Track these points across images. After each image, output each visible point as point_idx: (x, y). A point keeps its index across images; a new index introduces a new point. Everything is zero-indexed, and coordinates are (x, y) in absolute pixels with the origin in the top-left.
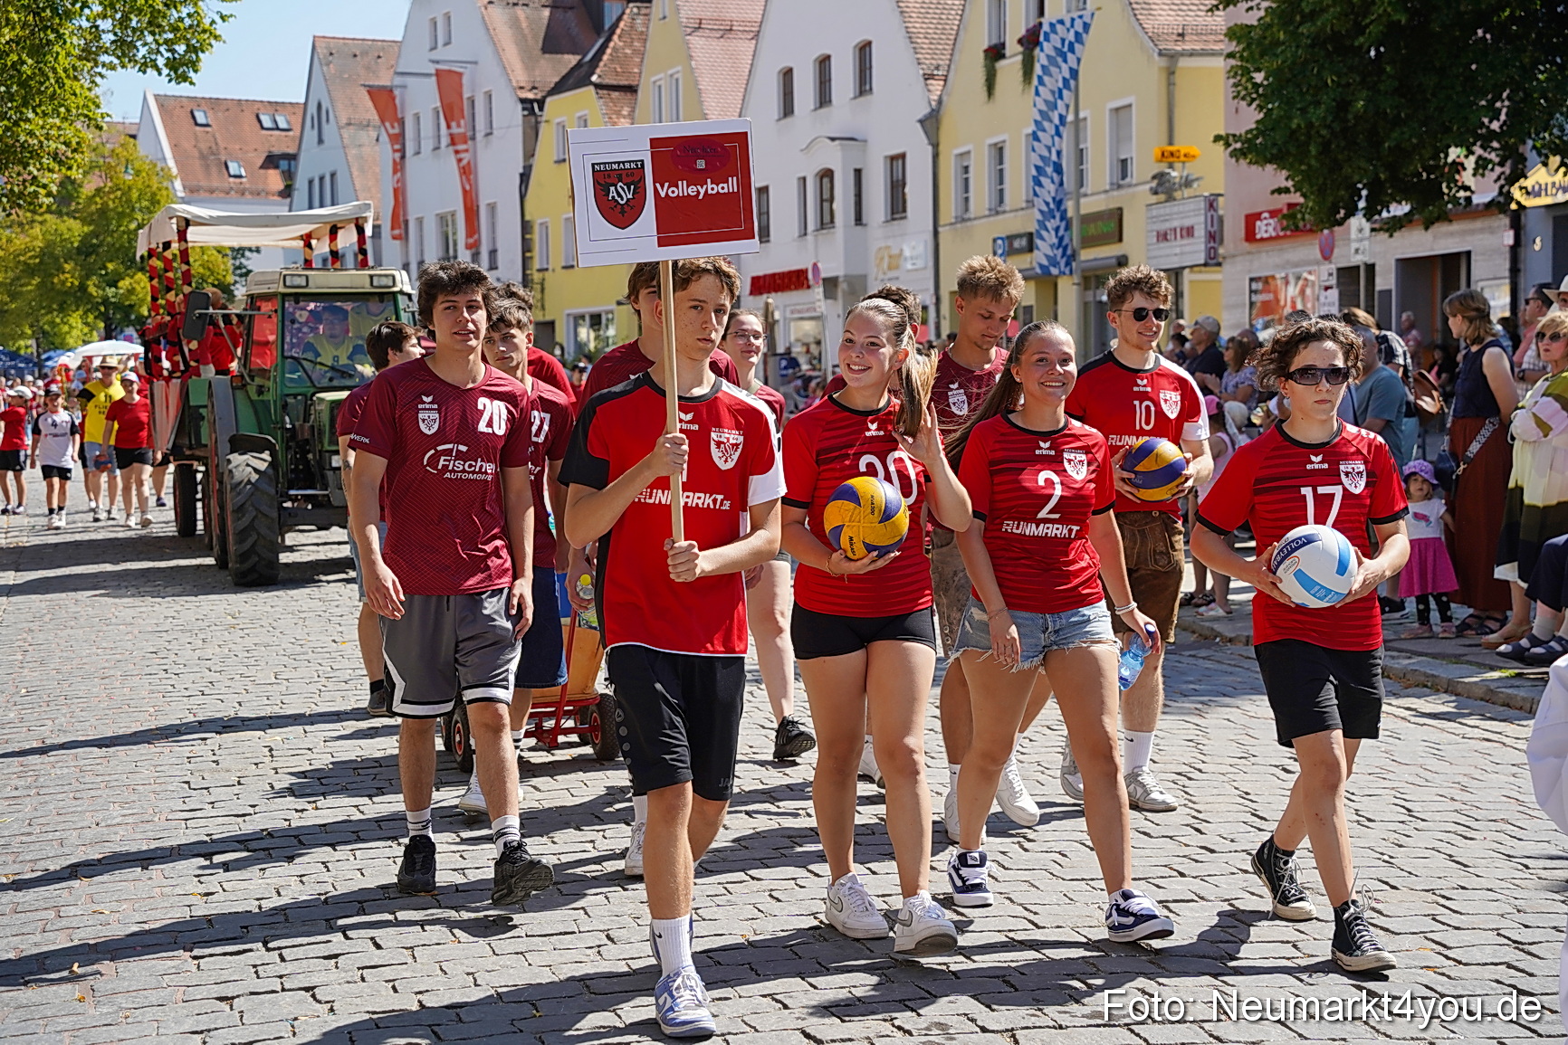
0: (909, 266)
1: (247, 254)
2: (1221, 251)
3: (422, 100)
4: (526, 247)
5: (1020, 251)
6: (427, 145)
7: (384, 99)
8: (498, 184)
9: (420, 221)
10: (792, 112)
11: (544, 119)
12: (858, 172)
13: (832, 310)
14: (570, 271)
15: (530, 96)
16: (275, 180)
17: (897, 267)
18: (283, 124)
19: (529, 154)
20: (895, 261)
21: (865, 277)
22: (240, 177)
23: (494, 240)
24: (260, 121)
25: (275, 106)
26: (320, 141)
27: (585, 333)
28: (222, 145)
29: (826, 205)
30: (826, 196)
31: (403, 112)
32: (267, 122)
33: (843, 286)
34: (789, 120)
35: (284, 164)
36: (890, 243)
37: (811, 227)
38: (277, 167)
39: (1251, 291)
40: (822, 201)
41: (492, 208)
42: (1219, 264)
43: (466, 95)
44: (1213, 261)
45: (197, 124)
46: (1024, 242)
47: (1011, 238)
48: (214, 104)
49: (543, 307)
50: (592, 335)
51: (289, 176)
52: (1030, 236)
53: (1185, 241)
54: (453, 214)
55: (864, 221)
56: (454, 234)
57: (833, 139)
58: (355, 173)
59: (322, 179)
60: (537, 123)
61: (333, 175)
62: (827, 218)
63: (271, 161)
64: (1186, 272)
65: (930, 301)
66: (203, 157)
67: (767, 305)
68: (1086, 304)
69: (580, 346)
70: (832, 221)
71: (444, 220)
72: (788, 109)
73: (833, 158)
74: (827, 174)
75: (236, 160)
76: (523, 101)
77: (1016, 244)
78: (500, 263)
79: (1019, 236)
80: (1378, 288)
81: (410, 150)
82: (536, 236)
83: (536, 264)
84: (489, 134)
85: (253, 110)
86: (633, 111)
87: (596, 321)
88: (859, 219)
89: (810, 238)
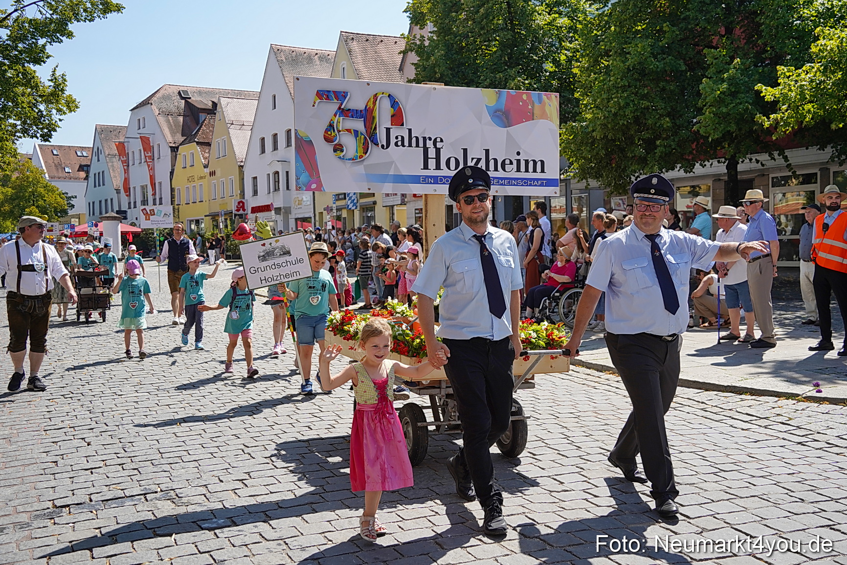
0: (304, 203)
1: (72, 199)
2: (406, 200)
3: (135, 147)
4: (173, 197)
5: (341, 199)
6: (137, 162)
7: (121, 147)
8: (162, 175)
9: (134, 188)
10: (265, 152)
11: (178, 153)
12: (287, 172)
13: (280, 218)
14: (188, 205)
15: (174, 145)
16: (83, 174)
17: (301, 204)
18: (85, 154)
19: (173, 165)
20: (300, 202)
21: (290, 207)
22: (69, 173)
23: (161, 194)
24: (76, 153)
25: (83, 148)
26: (98, 160)
27: (193, 227)
28: (63, 162)
29: (277, 183)
30: (277, 180)
31: (128, 150)
32: (79, 154)
33: (283, 210)
34: (263, 154)
35: (85, 168)
36: (298, 196)
37: (271, 191)
38: (83, 170)
39: (415, 213)
40: (275, 182)
41: (160, 183)
42: (405, 204)
43: (151, 145)
44: (403, 203)
45: (54, 155)
46: (343, 196)
47: (338, 195)
48: (60, 147)
49: (179, 218)
50: (196, 227)
51: (87, 172)
52: (345, 194)
53: (395, 197)
54: (146, 186)
55: (290, 188)
56: (147, 192)
57: (278, 161)
58: (111, 171)
59: (99, 173)
60: (176, 155)
61: (103, 172)
62: (277, 188)
63: (81, 168)
64: (395, 208)
65: (312, 216)
66: (55, 165)
67: (256, 217)
68: (363, 217)
69: (191, 230)
70: (279, 189)
71: (144, 188)
72: (263, 151)
73: (279, 167)
74: (277, 173)
75: (68, 167)
76: (171, 147)
77: (340, 197)
78: (163, 202)
79: (341, 194)
80: (454, 212)
81: (131, 164)
82: (176, 193)
83: (176, 203)
84: (158, 159)
85: (75, 149)
86: (210, 151)
87: (197, 222)
88: (288, 188)
89: (271, 194)
